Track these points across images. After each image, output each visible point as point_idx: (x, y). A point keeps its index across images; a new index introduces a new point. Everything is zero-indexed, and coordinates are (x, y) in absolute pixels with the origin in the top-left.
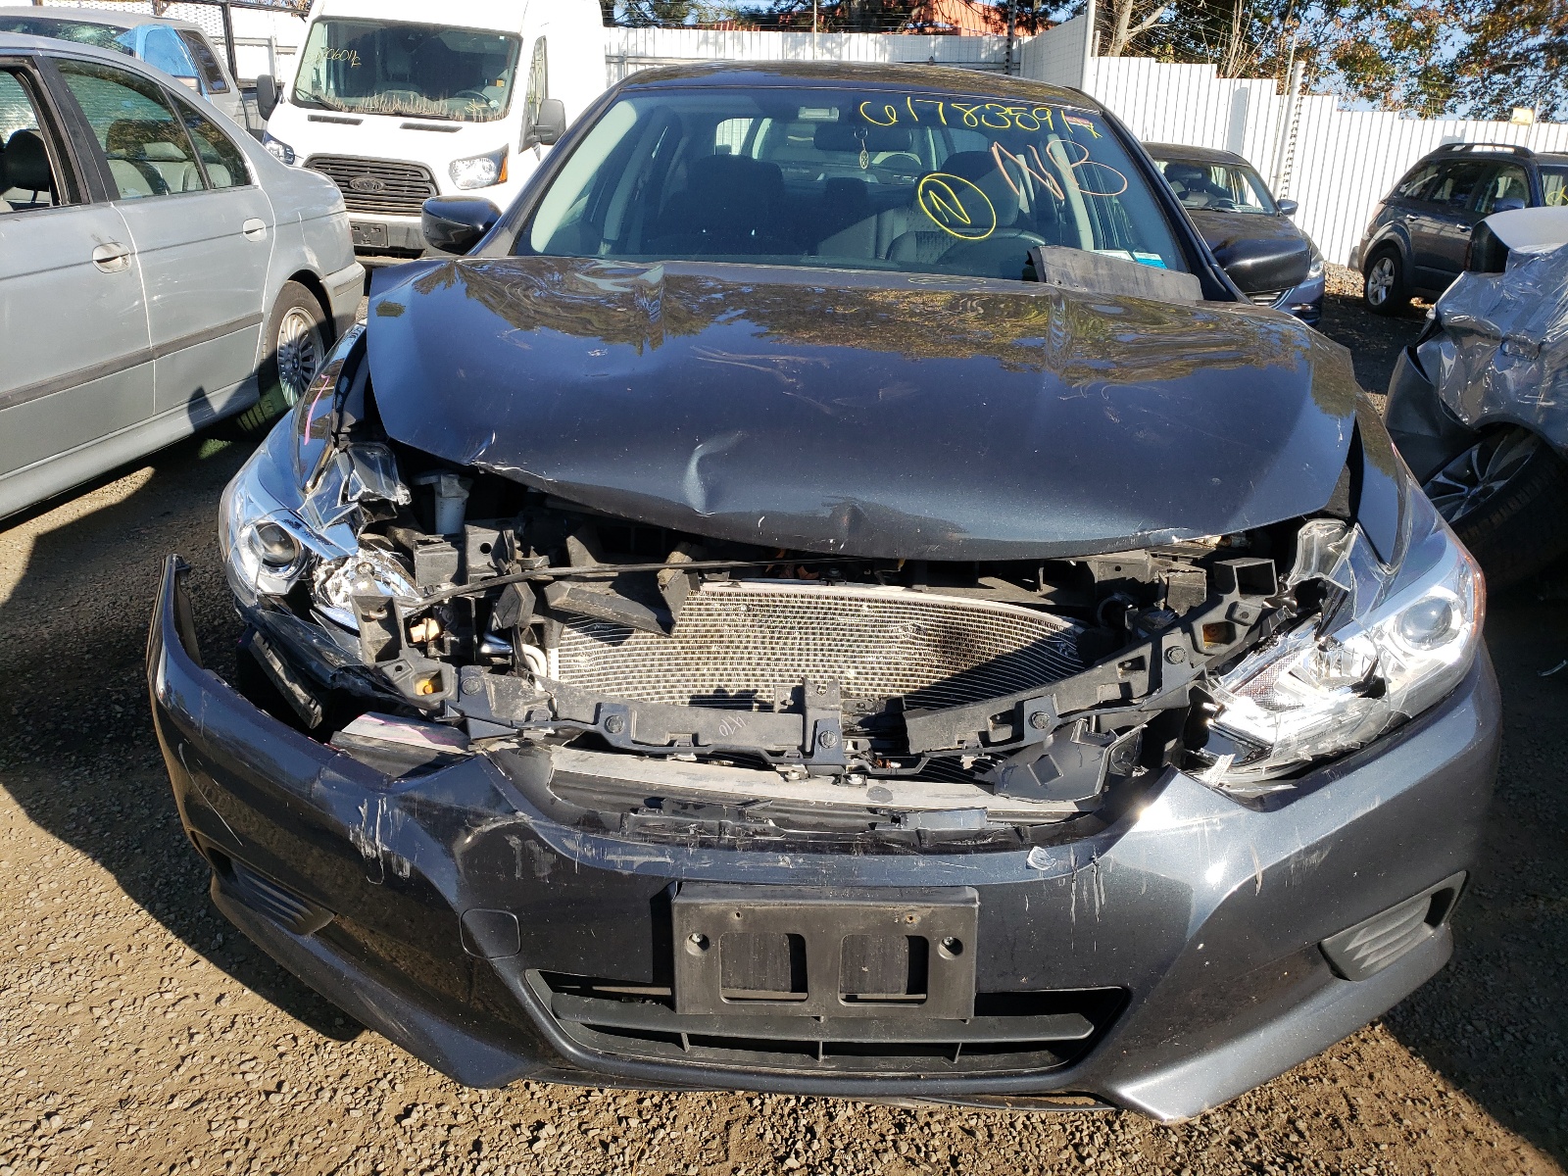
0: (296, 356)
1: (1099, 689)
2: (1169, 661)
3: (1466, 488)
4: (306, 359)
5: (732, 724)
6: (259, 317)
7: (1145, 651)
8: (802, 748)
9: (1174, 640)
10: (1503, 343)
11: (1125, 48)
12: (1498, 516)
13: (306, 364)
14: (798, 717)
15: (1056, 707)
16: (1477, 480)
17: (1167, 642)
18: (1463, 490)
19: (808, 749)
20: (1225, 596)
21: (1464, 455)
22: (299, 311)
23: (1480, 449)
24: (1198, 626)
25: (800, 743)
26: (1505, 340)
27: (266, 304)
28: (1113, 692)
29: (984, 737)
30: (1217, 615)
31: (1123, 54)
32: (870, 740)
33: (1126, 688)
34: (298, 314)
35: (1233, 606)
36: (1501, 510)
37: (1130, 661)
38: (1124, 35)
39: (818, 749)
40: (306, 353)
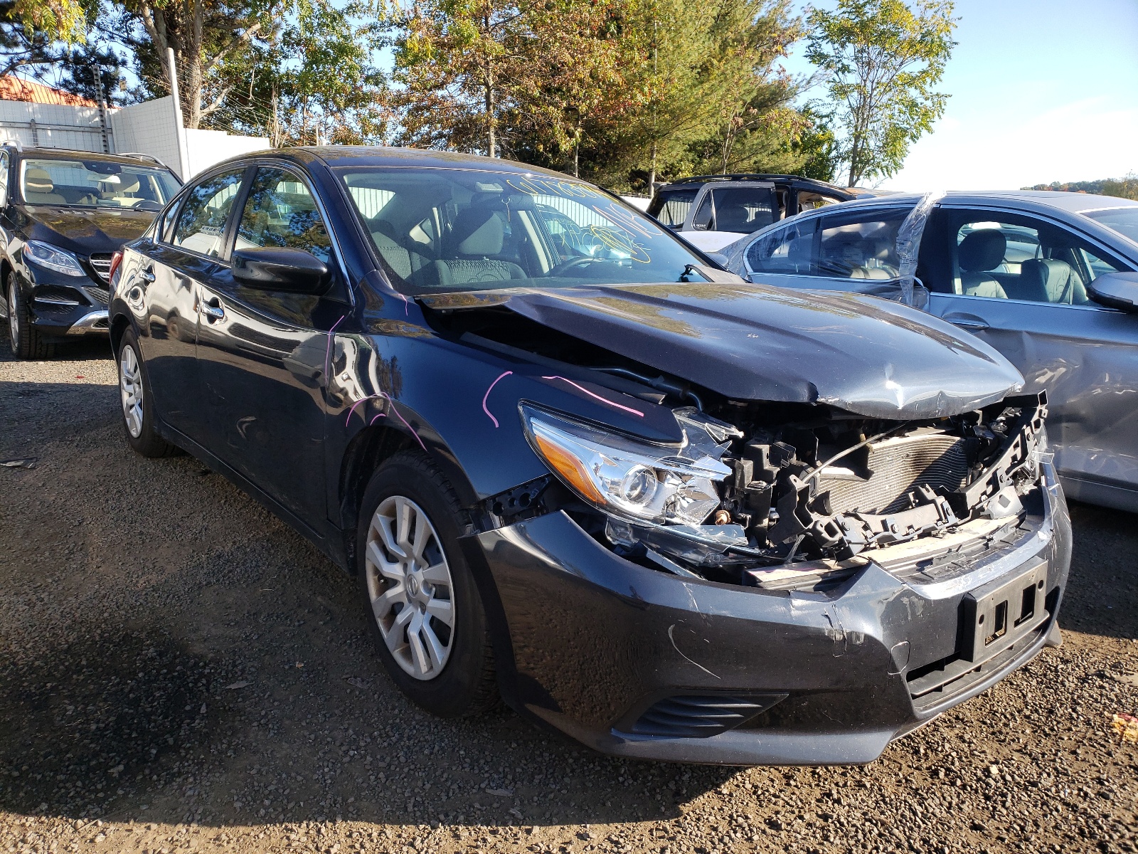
11: (202, 122)
31: (201, 127)
38: (199, 114)
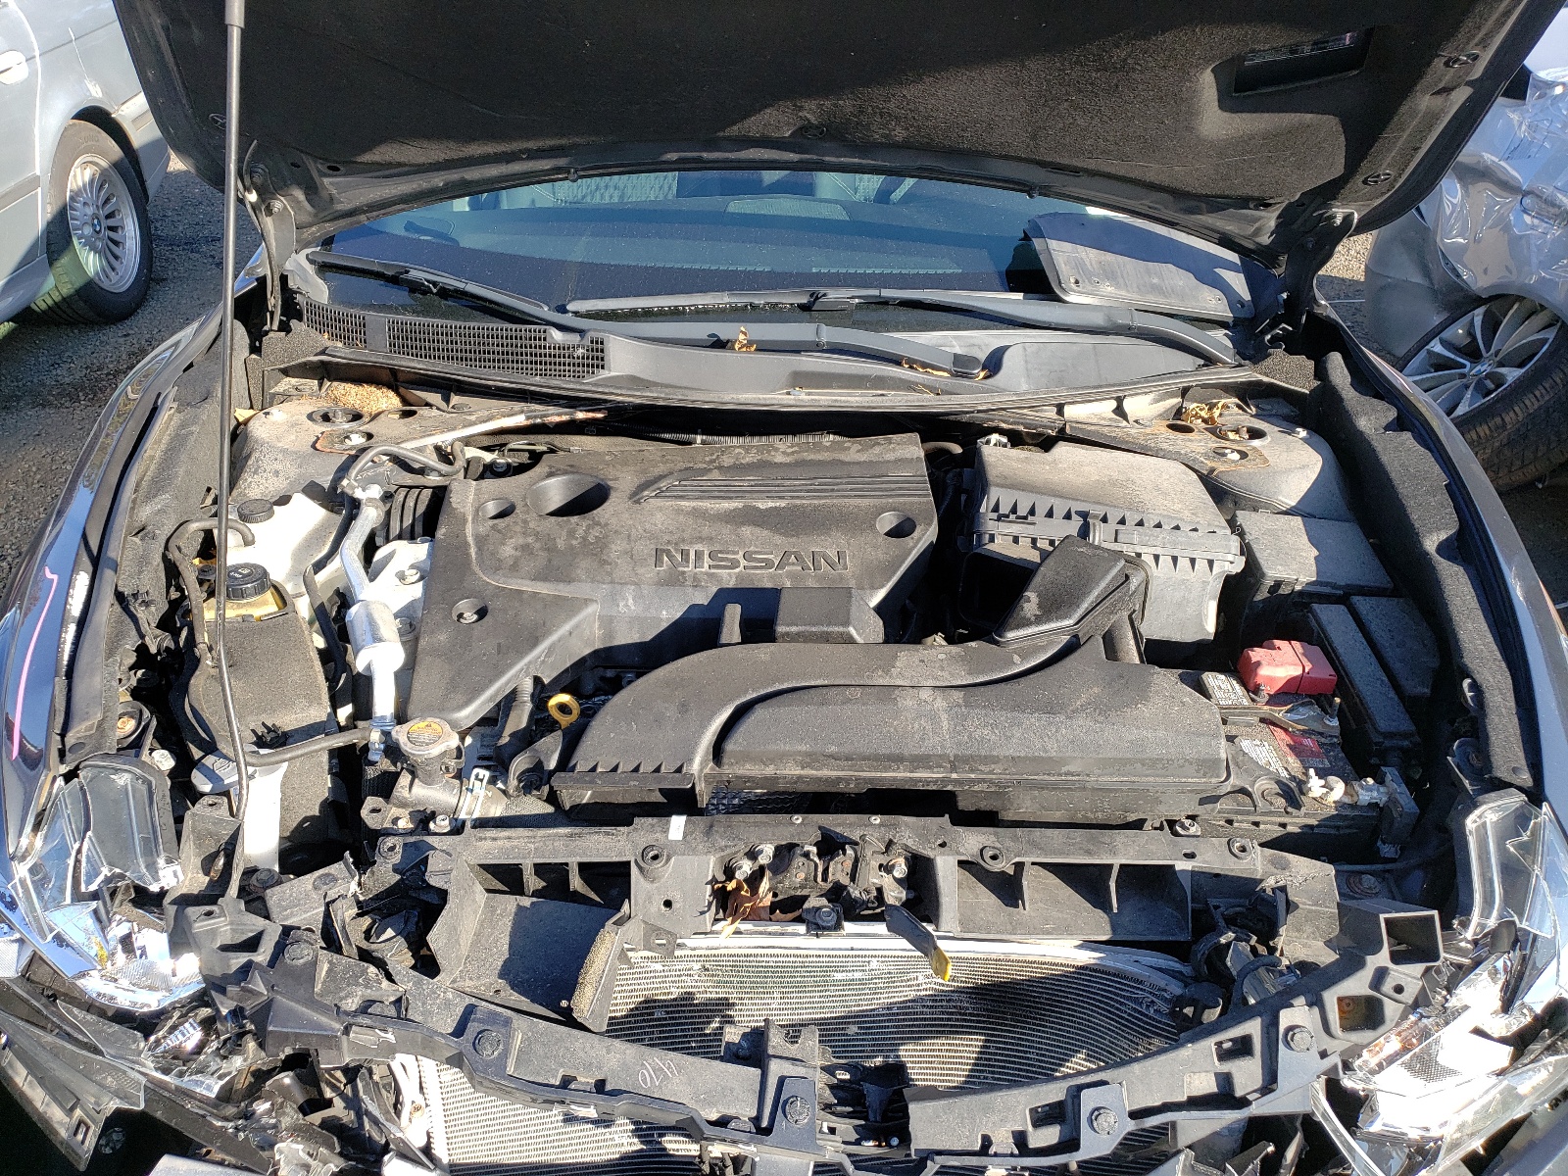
0: (96, 216)
1: (1187, 1079)
2: (1287, 1044)
3: (1468, 364)
4: (109, 216)
5: (657, 1070)
6: (35, 181)
7: (1253, 1028)
8: (756, 1120)
9: (1296, 1014)
10: (1523, 196)
12: (1512, 414)
13: (111, 222)
14: (754, 1073)
15: (1126, 1102)
16: (1481, 356)
17: (1286, 1018)
18: (1464, 366)
19: (765, 1124)
20: (1369, 958)
21: (1466, 319)
22: (90, 159)
23: (1485, 315)
24: (1331, 997)
25: (754, 1114)
26: (1526, 194)
27: (40, 161)
28: (1206, 1085)
29: (1020, 1139)
30: (1357, 985)
32: (856, 1128)
33: (1225, 1080)
34: (91, 162)
35: (1381, 974)
36: (1516, 409)
37: (1230, 1040)
39: (781, 1123)
40: (108, 209)
